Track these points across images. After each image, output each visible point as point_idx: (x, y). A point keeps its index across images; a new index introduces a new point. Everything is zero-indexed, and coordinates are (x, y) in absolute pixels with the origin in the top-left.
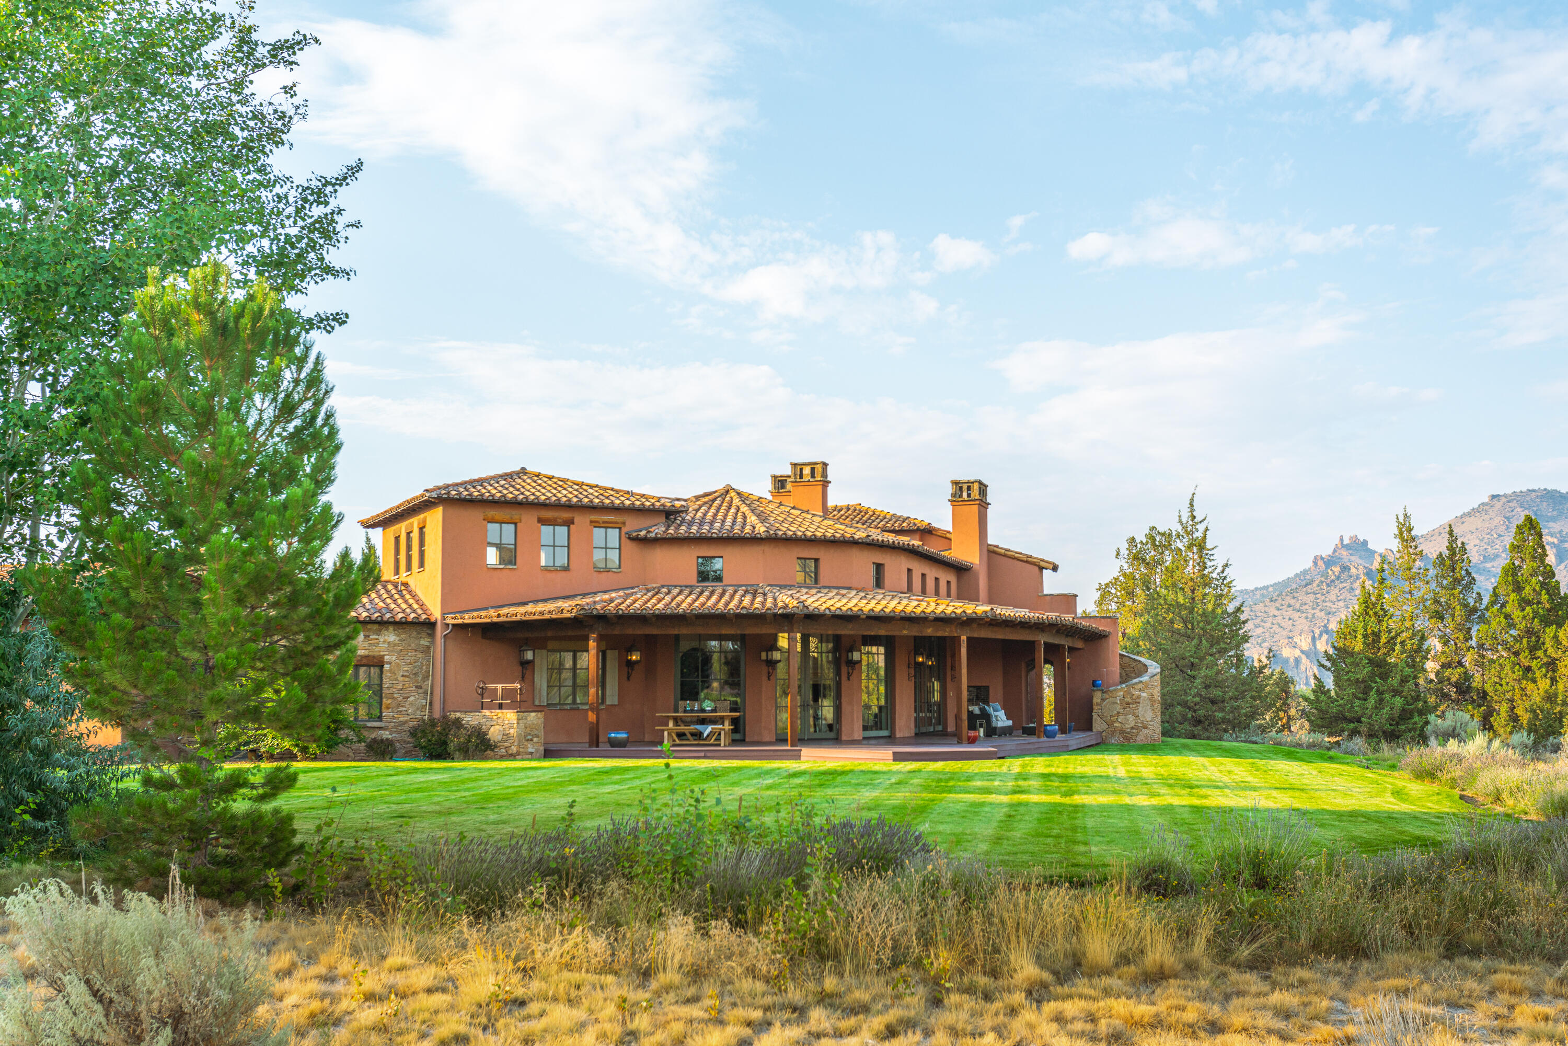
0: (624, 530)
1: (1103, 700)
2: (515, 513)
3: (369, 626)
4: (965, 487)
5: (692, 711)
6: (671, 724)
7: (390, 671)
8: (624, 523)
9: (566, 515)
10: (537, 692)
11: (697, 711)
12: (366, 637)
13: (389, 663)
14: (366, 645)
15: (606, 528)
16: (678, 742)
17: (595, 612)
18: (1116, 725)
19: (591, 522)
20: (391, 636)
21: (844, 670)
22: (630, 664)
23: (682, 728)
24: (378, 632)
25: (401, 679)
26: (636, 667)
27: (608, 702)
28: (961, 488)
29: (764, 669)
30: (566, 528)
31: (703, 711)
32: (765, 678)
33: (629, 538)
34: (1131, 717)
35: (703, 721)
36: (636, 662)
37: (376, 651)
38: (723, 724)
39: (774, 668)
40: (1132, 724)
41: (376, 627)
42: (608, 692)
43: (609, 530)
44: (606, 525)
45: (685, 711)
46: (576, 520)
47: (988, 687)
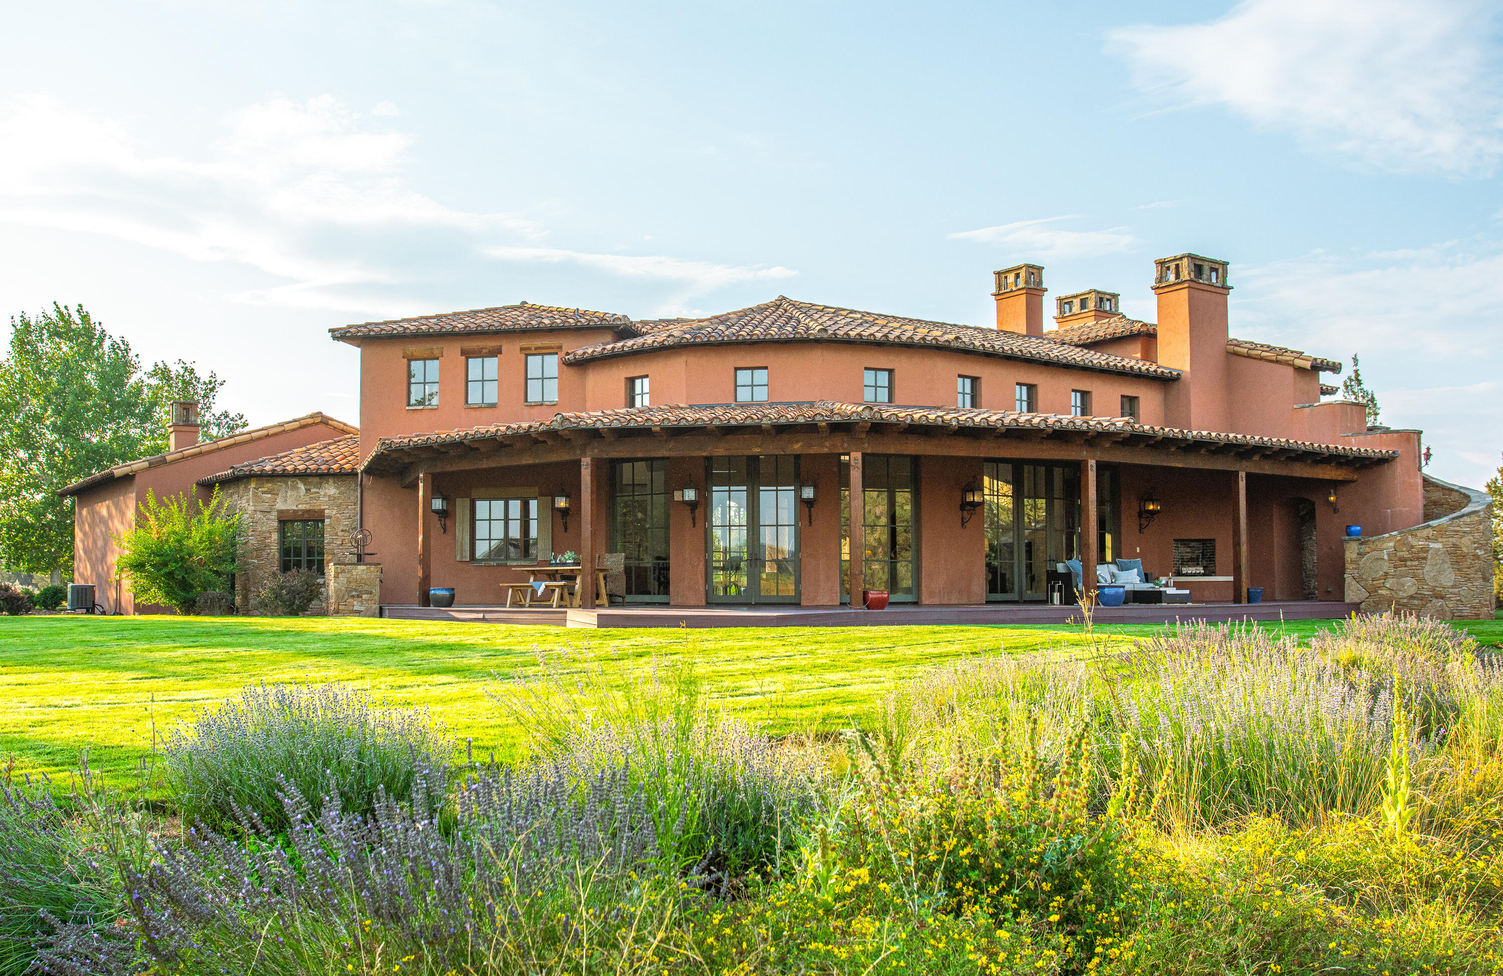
0: (560, 355)
1: (1361, 555)
2: (435, 347)
3: (310, 479)
7: (330, 525)
8: (560, 347)
9: (491, 344)
10: (458, 546)
12: (308, 490)
13: (330, 517)
14: (307, 498)
15: (543, 354)
18: (1383, 592)
19: (522, 349)
20: (331, 489)
24: (319, 486)
25: (340, 534)
30: (495, 359)
34: (1408, 582)
37: (316, 505)
40: (1412, 591)
41: (317, 480)
42: (540, 546)
43: (546, 357)
44: (542, 352)
47: (1214, 540)
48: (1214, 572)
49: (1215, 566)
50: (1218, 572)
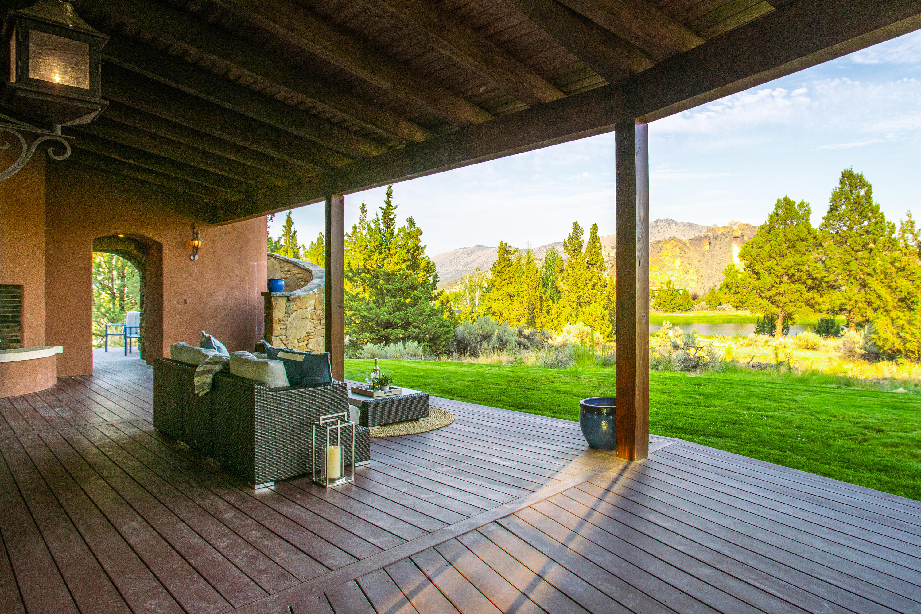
47: (20, 287)
48: (18, 341)
49: (21, 330)
50: (26, 341)
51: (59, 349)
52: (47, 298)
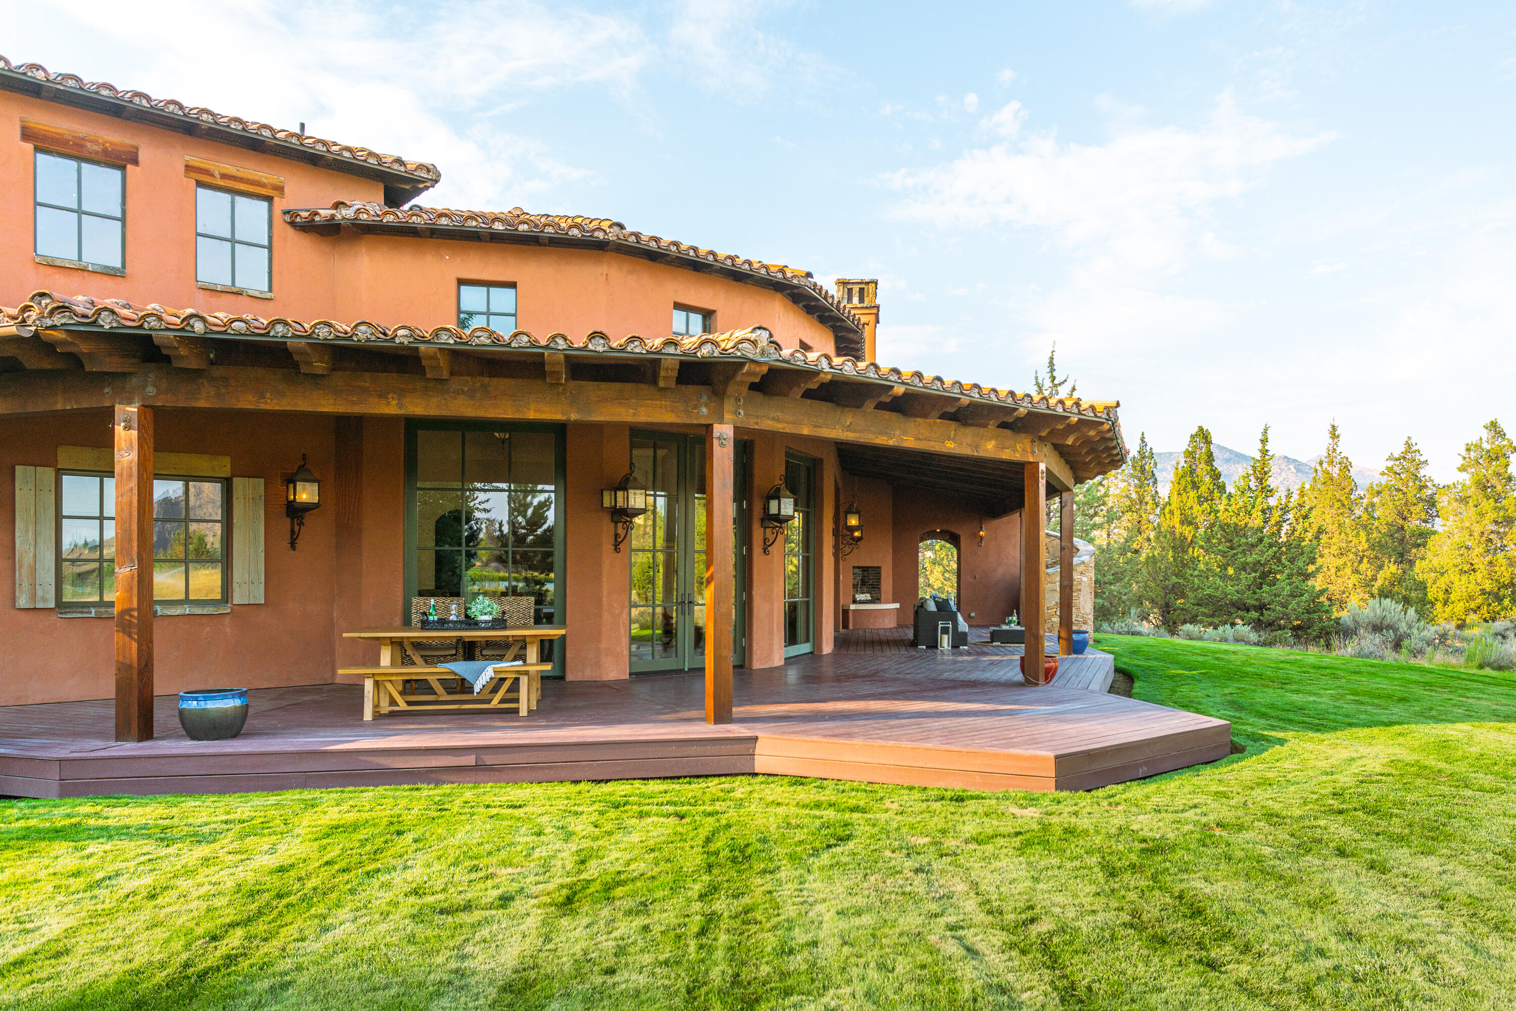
0: (280, 204)
4: (856, 289)
5: (443, 623)
6: (386, 657)
8: (280, 189)
9: (111, 137)
10: (22, 575)
11: (457, 625)
15: (233, 192)
16: (403, 706)
17: (106, 323)
19: (190, 168)
21: (758, 533)
22: (296, 511)
23: (420, 670)
26: (308, 518)
27: (237, 600)
28: (850, 290)
29: (607, 527)
30: (117, 174)
31: (470, 622)
32: (608, 546)
33: (292, 224)
35: (469, 650)
36: (307, 508)
38: (522, 657)
39: (629, 526)
42: (238, 574)
44: (233, 186)
45: (425, 625)
46: (142, 156)
47: (879, 568)
48: (879, 599)
49: (880, 593)
50: (882, 600)
51: (897, 605)
52: (893, 575)
